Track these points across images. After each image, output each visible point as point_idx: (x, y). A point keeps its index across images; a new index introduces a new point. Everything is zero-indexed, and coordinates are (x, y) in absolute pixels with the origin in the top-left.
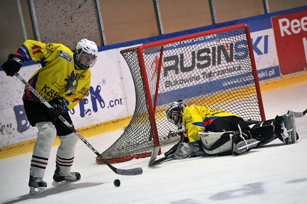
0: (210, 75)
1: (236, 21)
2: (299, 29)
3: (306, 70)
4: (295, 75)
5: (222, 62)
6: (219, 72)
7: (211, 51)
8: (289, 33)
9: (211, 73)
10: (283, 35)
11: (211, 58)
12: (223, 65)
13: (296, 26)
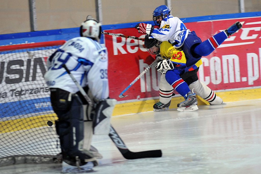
0: (20, 93)
1: (60, 30)
2: (136, 49)
3: (139, 99)
4: (126, 103)
5: (38, 78)
6: (32, 90)
7: (25, 63)
8: (123, 52)
9: (22, 91)
10: (116, 53)
11: (25, 72)
12: (40, 82)
13: (133, 44)
